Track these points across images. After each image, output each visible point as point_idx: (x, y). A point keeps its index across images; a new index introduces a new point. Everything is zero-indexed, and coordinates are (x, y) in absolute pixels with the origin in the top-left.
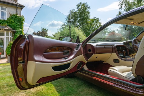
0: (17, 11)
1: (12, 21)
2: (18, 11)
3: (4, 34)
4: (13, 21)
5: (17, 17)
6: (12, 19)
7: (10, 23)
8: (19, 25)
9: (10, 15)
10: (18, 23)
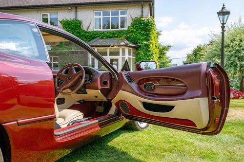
0: (142, 12)
1: (132, 31)
2: (144, 10)
3: (119, 52)
4: (135, 30)
5: (142, 22)
6: (133, 26)
7: (130, 34)
8: (145, 35)
9: (133, 20)
10: (143, 32)
